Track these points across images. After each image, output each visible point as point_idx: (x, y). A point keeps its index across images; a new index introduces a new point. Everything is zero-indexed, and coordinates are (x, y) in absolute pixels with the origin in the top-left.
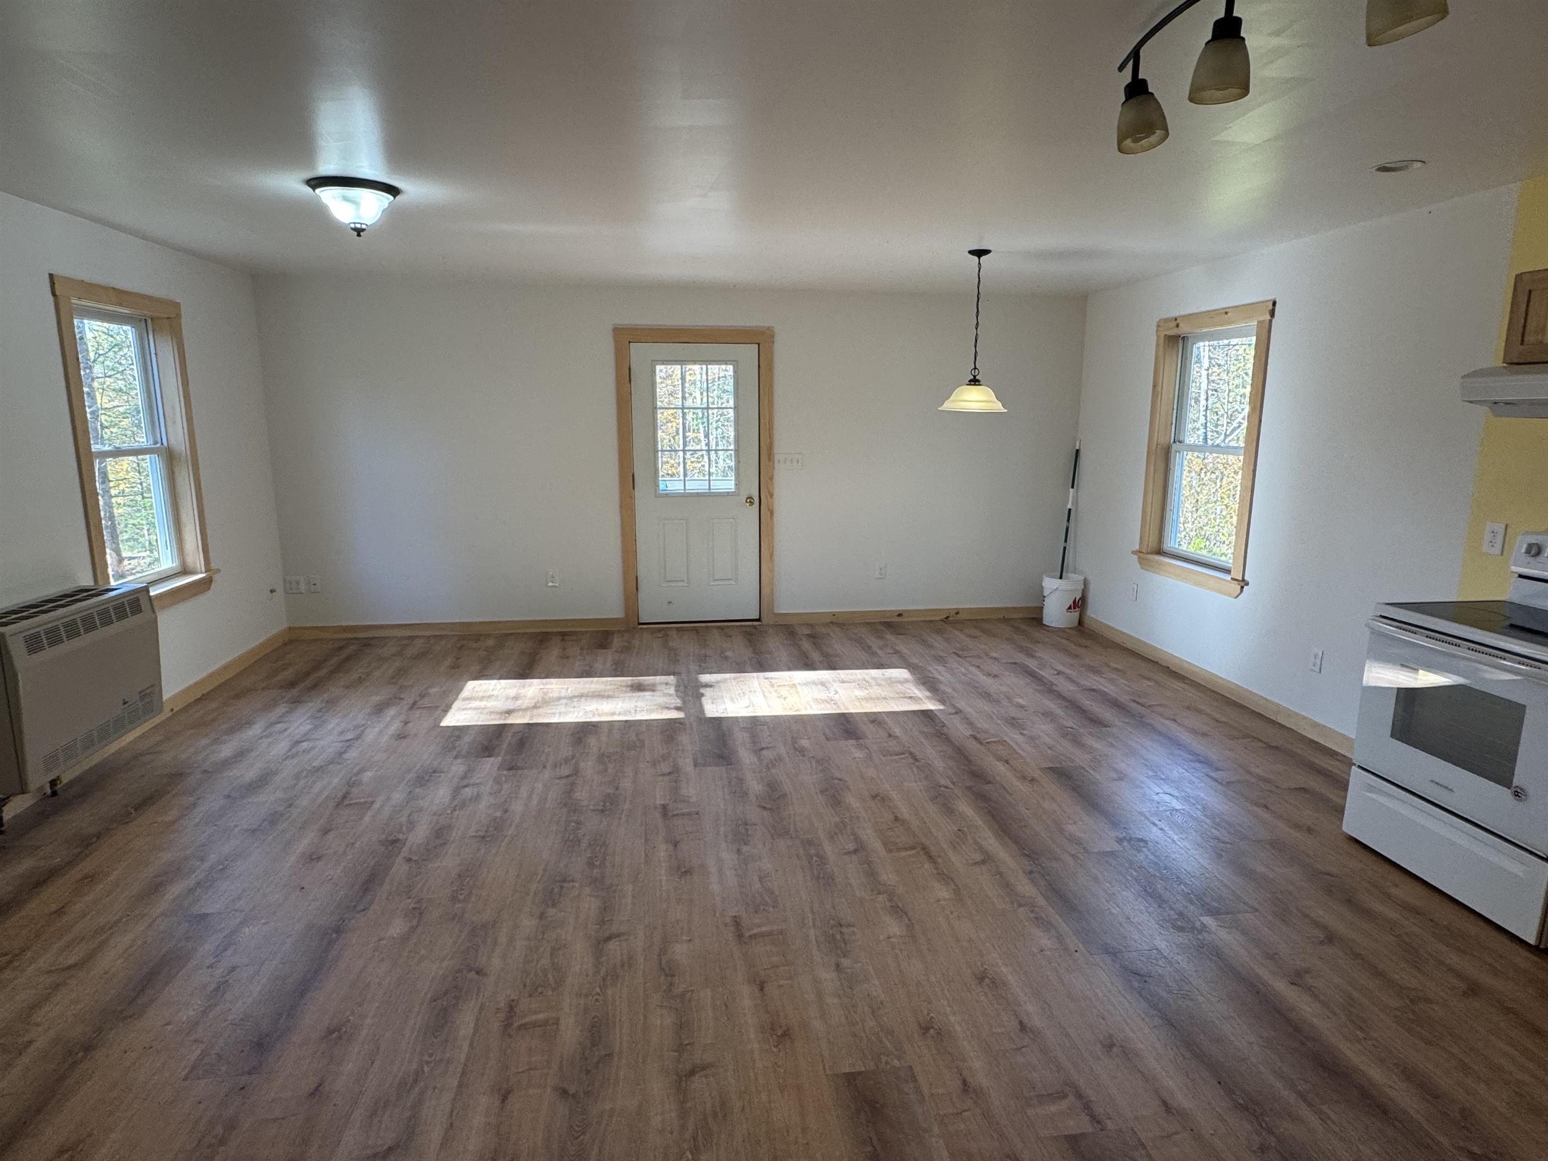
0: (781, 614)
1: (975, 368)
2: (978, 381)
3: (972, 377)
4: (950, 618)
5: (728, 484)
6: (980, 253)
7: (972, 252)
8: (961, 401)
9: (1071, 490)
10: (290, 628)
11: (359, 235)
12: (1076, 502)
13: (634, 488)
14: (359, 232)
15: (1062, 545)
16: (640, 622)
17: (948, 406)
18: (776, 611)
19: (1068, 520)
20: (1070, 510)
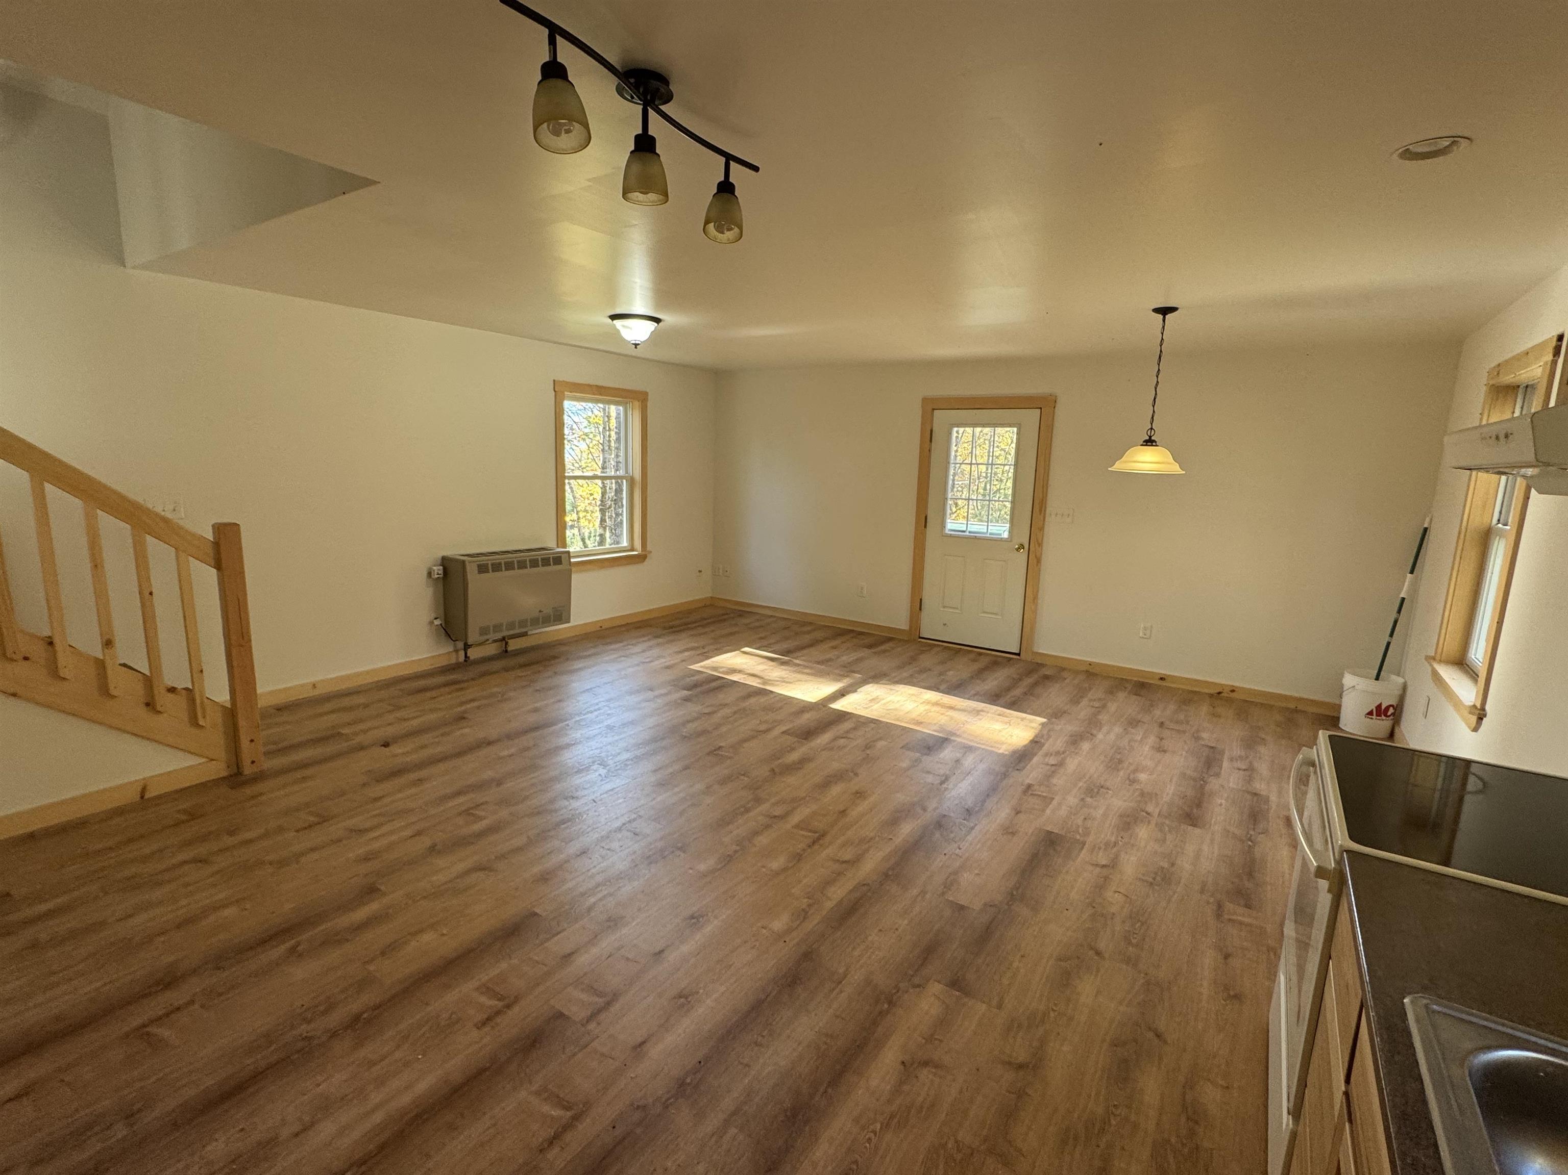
0: (1040, 654)
1: (1152, 429)
2: (1154, 441)
3: (1147, 438)
4: (1223, 694)
5: (1002, 530)
6: (1165, 311)
7: (1156, 310)
8: (1135, 462)
9: (1409, 575)
10: (711, 597)
11: (636, 348)
12: (1414, 589)
13: (925, 526)
14: (636, 345)
15: (1387, 639)
16: (921, 636)
17: (1119, 466)
18: (1036, 649)
19: (1399, 611)
20: (1403, 599)
